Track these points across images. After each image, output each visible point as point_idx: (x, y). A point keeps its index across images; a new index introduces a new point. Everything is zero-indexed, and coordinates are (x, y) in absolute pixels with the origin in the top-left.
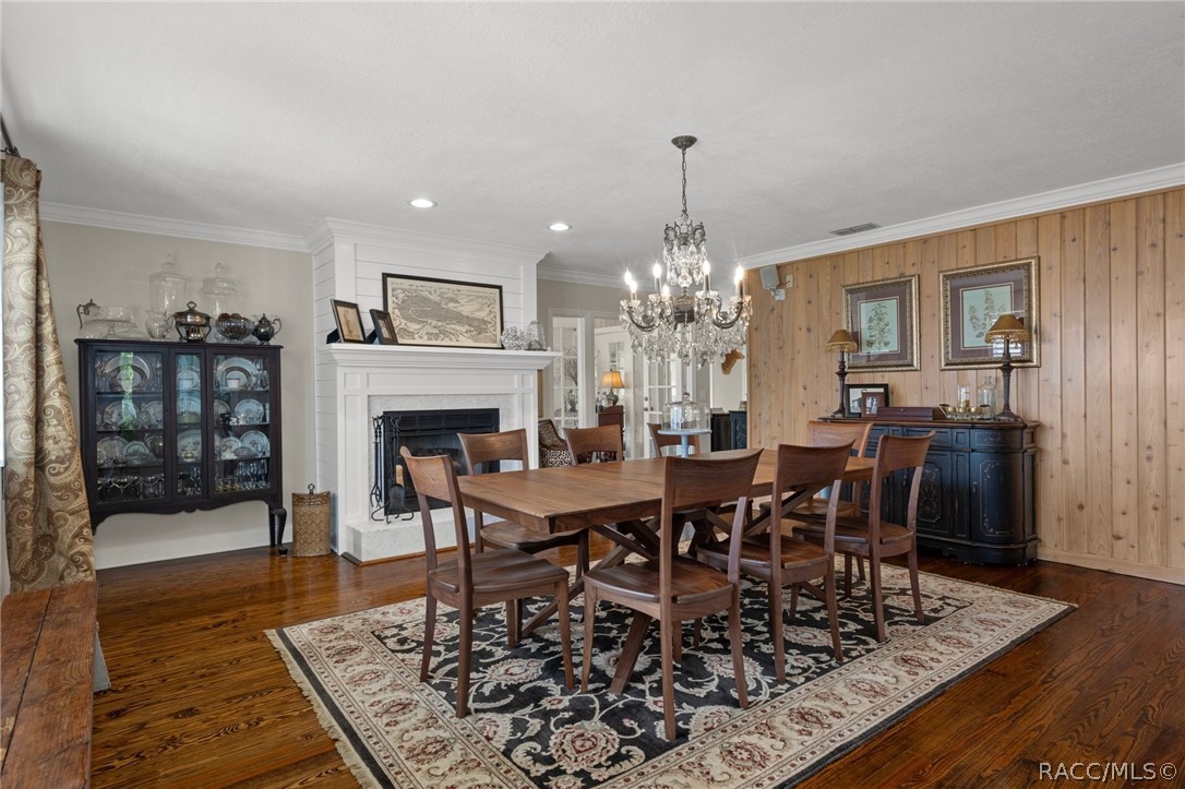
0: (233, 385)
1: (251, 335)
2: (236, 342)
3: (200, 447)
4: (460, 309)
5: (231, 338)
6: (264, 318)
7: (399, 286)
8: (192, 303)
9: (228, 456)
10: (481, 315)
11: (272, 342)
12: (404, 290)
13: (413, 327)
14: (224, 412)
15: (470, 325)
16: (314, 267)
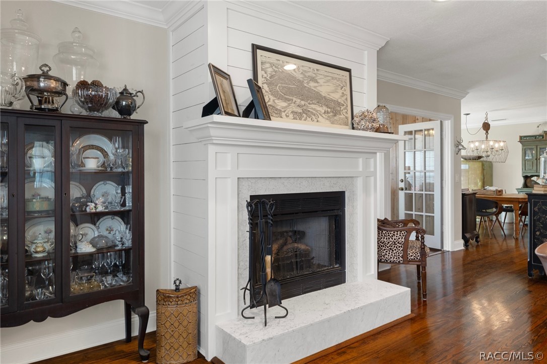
0: (92, 165)
1: (111, 109)
2: (96, 114)
3: (52, 235)
4: (319, 89)
5: (90, 109)
6: (125, 89)
7: (268, 60)
8: (46, 65)
9: (85, 248)
10: (336, 96)
11: (134, 117)
12: (272, 65)
13: (281, 104)
14: (79, 195)
15: (327, 106)
16: (171, 44)
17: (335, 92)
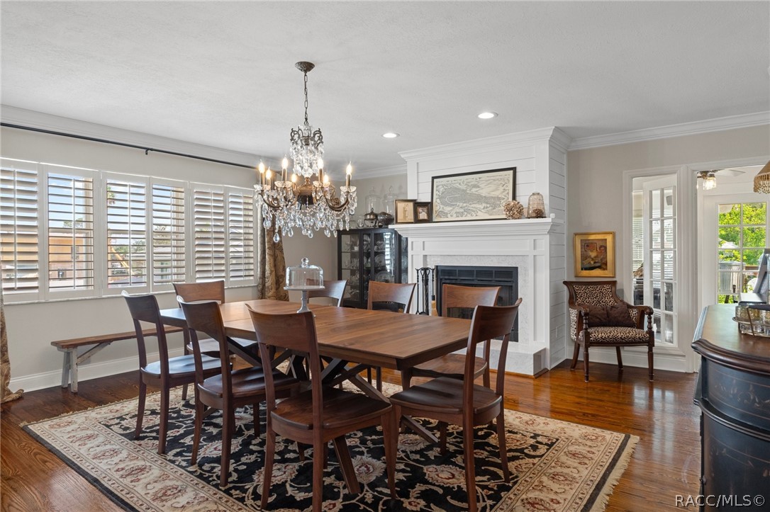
4: (481, 191)
7: (441, 183)
10: (497, 193)
12: (443, 186)
13: (447, 209)
15: (487, 203)
17: (497, 189)
